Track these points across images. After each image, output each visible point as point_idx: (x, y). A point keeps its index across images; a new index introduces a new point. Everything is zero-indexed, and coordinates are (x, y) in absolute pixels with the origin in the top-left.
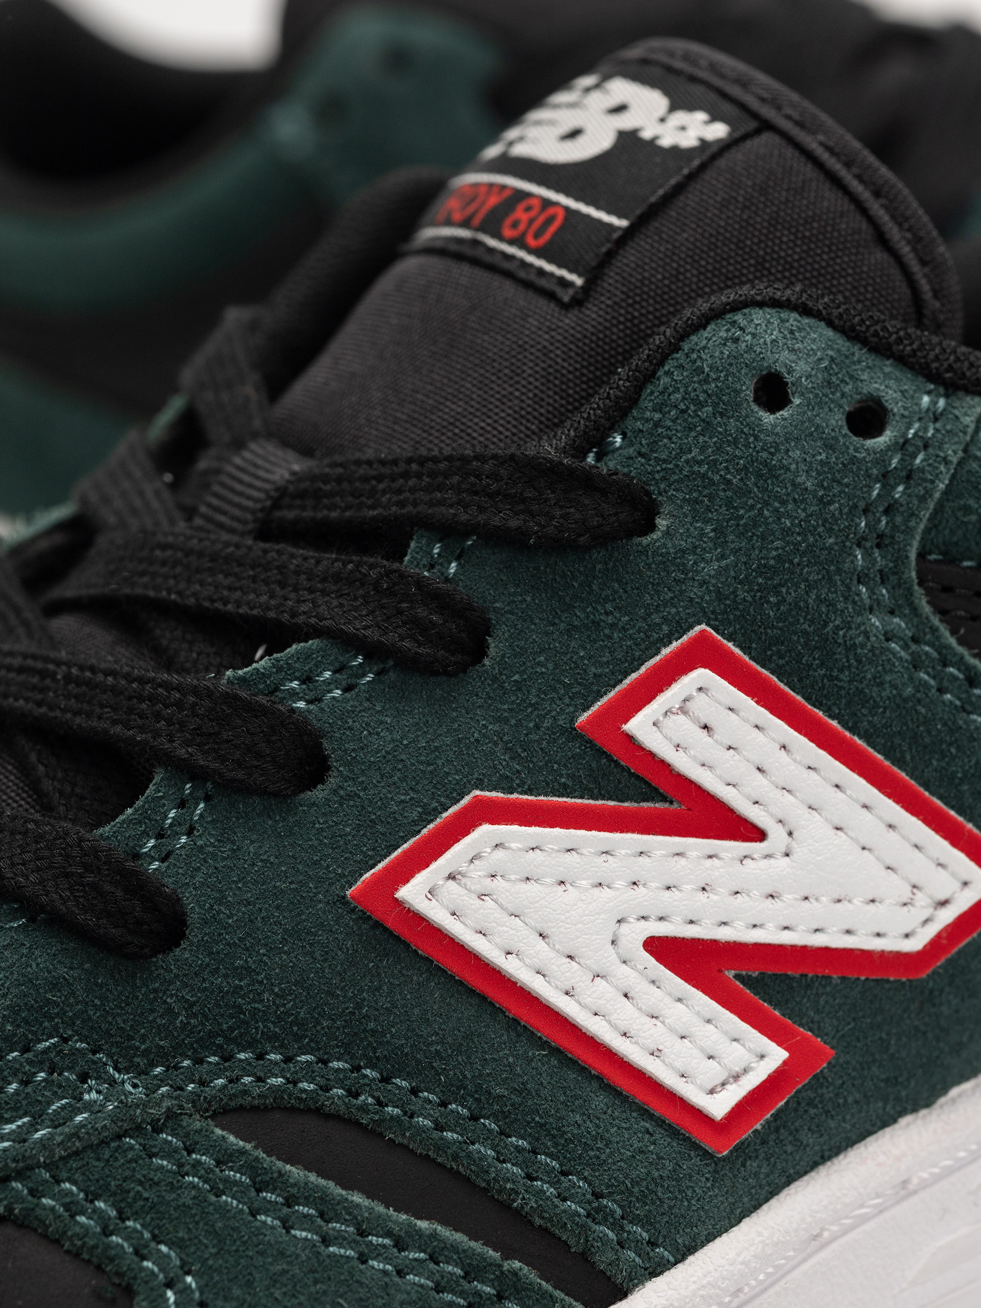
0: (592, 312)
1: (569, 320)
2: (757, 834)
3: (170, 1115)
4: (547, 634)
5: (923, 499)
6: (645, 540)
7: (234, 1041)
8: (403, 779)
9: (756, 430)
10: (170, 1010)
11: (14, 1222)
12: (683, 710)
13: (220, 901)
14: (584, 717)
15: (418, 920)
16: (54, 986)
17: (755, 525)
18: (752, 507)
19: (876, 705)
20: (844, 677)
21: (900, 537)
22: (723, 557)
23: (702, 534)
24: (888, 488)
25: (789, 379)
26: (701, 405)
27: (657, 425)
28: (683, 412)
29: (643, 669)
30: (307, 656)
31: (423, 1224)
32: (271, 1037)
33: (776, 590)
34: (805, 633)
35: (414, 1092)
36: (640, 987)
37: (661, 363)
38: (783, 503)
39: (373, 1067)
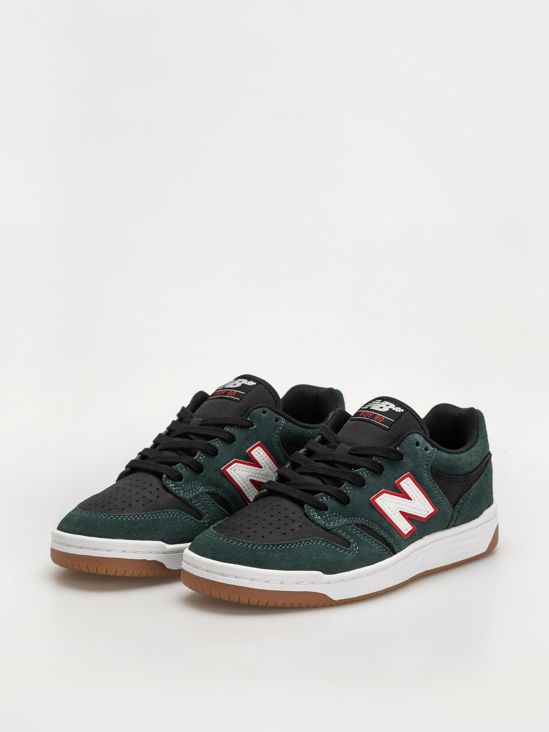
0: (390, 431)
1: (387, 432)
2: (411, 500)
3: (350, 524)
4: (391, 471)
5: (431, 460)
6: (403, 460)
7: (356, 516)
8: (374, 487)
9: (416, 448)
10: (349, 511)
11: (335, 534)
12: (406, 482)
13: (354, 499)
14: (396, 482)
15: (376, 504)
16: (336, 507)
17: (415, 460)
18: (415, 458)
19: (425, 485)
20: (422, 481)
21: (429, 465)
22: (411, 464)
23: (409, 461)
24: (428, 458)
25: (420, 443)
26: (410, 445)
27: (404, 446)
28: (408, 445)
29: (402, 477)
30: (363, 470)
31: (378, 541)
32: (360, 516)
33: (416, 469)
34: (419, 475)
35: (375, 525)
36: (398, 517)
37: (404, 439)
38: (418, 458)
39: (371, 522)
